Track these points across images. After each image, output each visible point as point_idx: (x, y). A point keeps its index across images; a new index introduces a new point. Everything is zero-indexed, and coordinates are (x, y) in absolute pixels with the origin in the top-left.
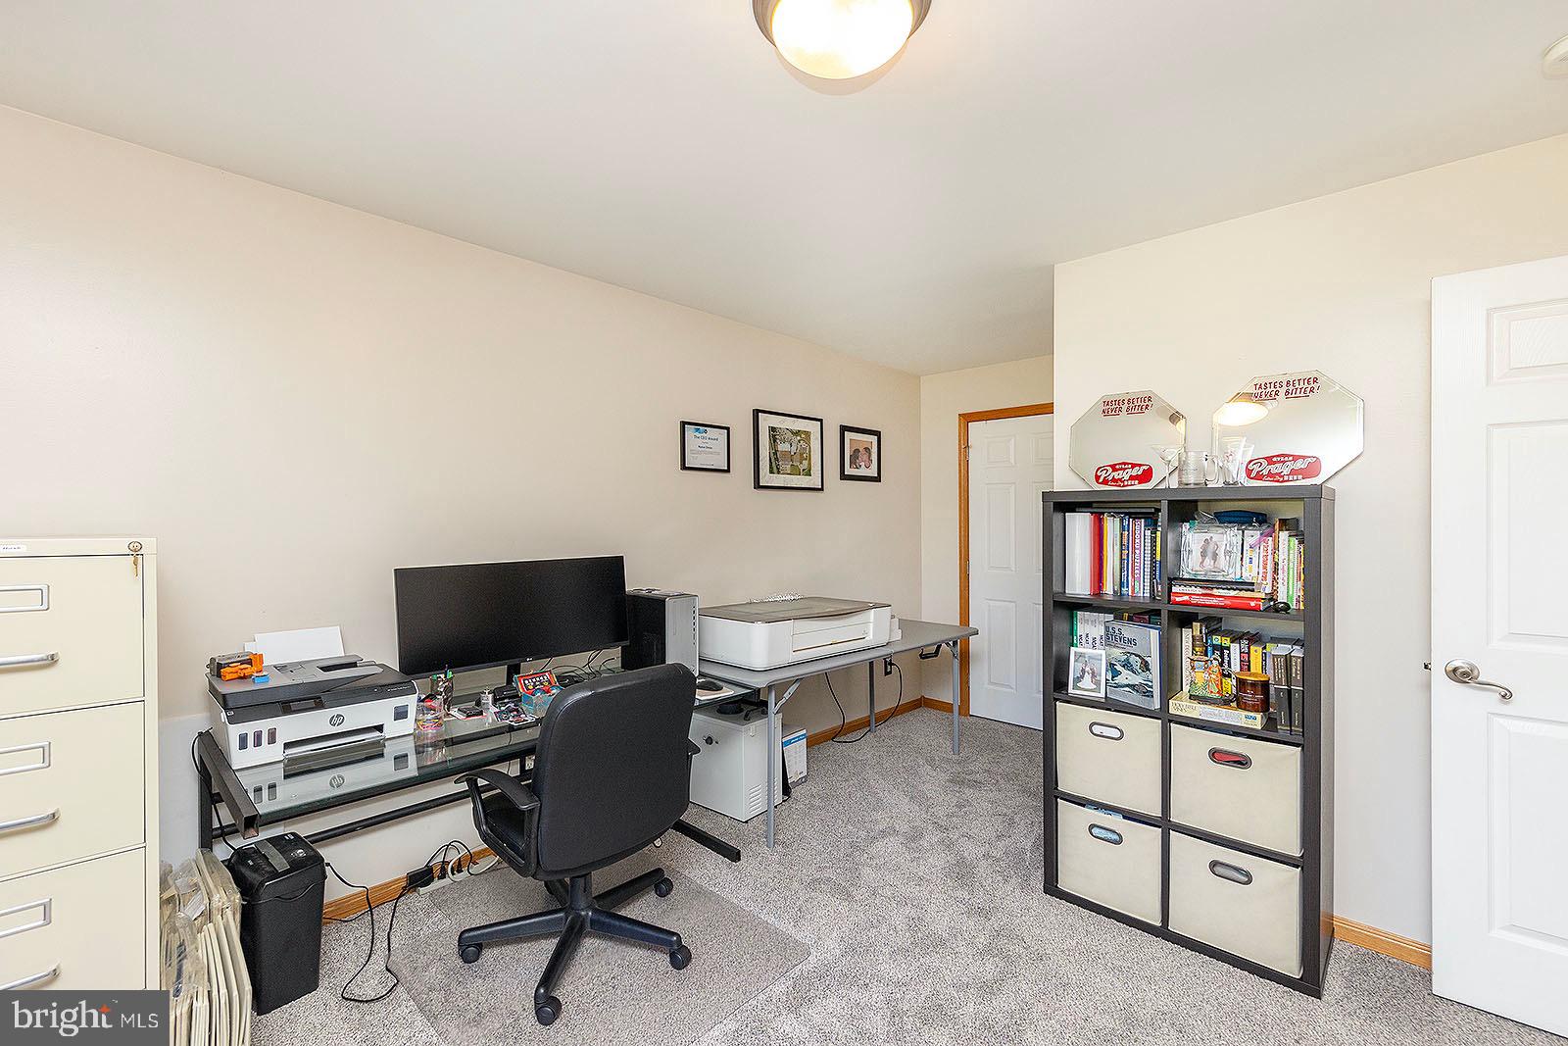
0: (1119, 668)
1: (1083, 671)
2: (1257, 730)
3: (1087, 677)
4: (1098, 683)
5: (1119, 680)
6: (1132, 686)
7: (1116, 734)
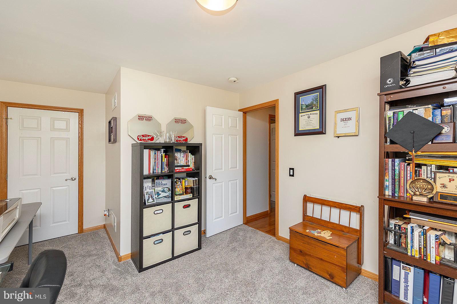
0: (160, 193)
1: (149, 197)
2: (191, 198)
3: (150, 198)
4: (153, 199)
5: (160, 196)
6: (165, 197)
7: (161, 211)
